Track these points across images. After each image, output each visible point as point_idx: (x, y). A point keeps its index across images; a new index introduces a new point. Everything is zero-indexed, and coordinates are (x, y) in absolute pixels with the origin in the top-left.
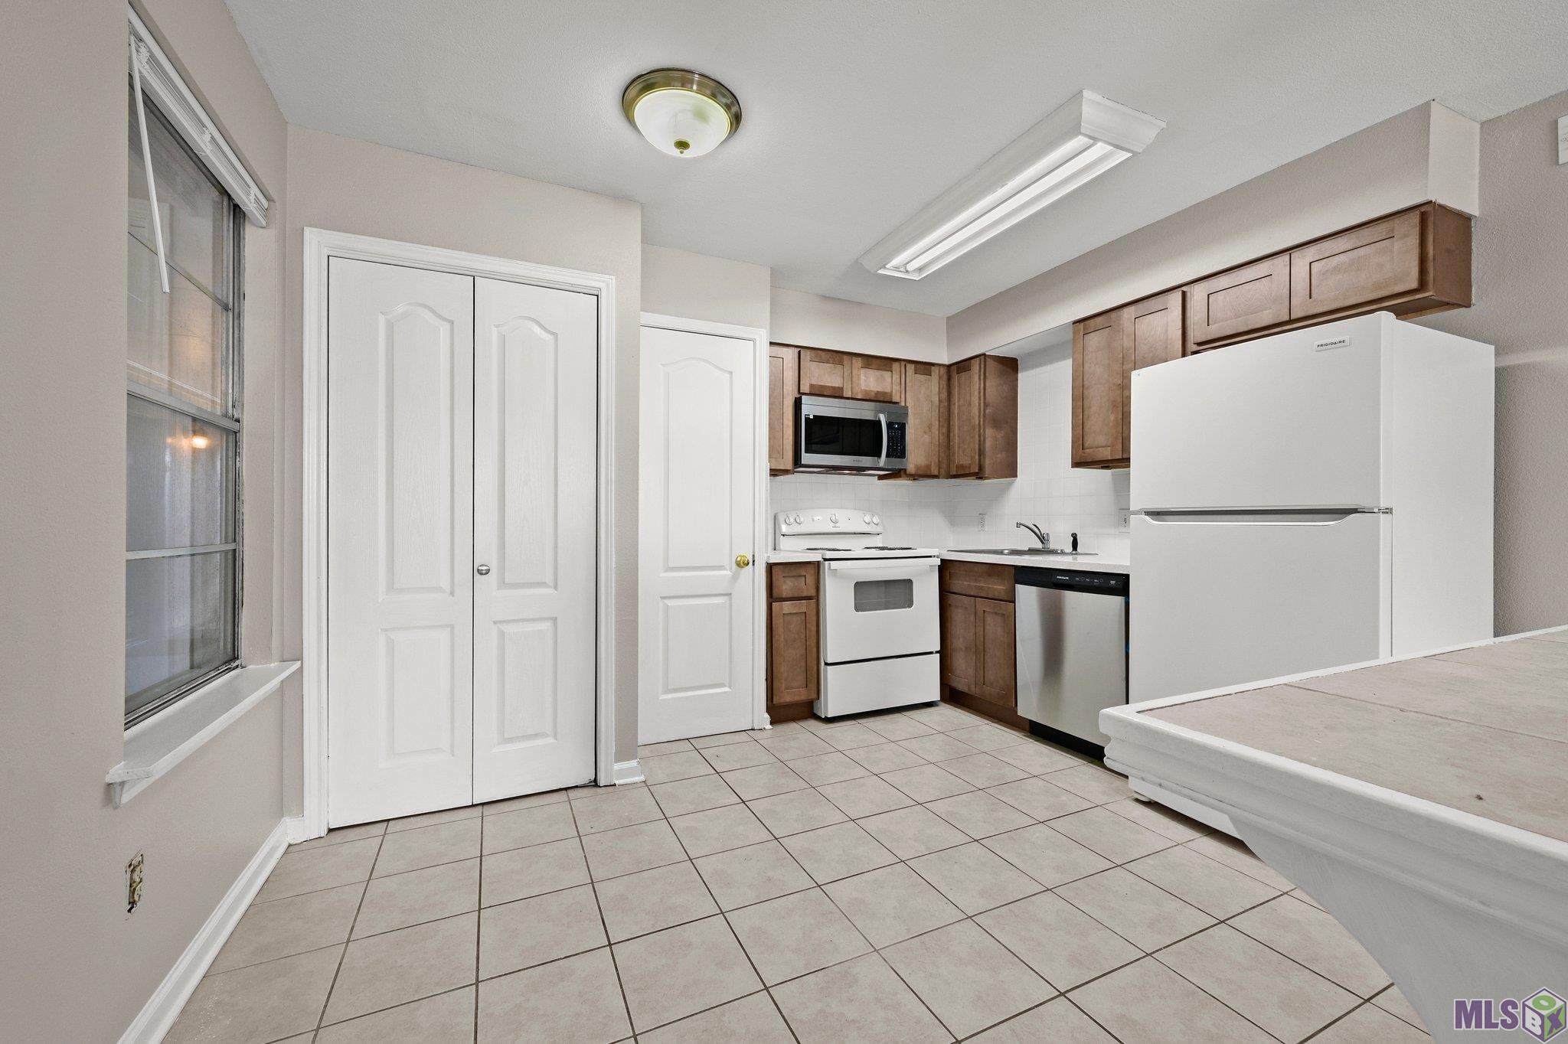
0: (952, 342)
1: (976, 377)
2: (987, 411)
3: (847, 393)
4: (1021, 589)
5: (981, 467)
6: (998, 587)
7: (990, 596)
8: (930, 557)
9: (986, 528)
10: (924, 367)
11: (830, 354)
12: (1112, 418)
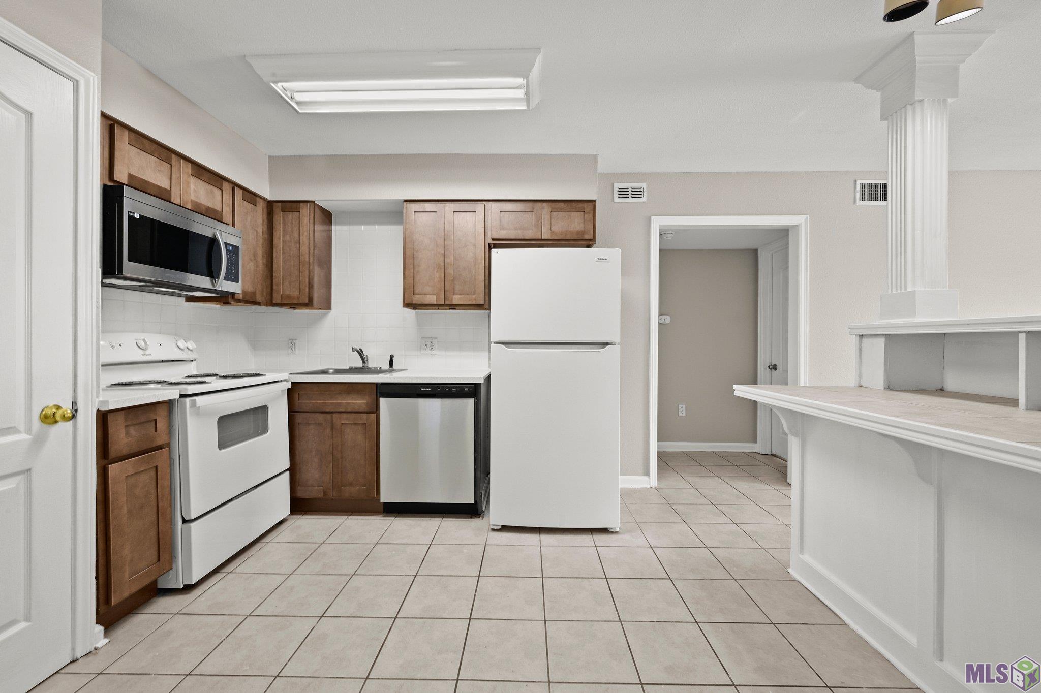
0: (273, 180)
1: (306, 220)
2: (316, 251)
3: (176, 199)
4: (383, 401)
5: (311, 299)
6: (360, 402)
7: (349, 410)
8: (278, 381)
9: (297, 352)
10: (251, 196)
11: (155, 146)
12: (437, 275)
